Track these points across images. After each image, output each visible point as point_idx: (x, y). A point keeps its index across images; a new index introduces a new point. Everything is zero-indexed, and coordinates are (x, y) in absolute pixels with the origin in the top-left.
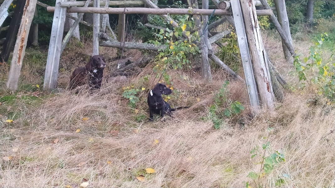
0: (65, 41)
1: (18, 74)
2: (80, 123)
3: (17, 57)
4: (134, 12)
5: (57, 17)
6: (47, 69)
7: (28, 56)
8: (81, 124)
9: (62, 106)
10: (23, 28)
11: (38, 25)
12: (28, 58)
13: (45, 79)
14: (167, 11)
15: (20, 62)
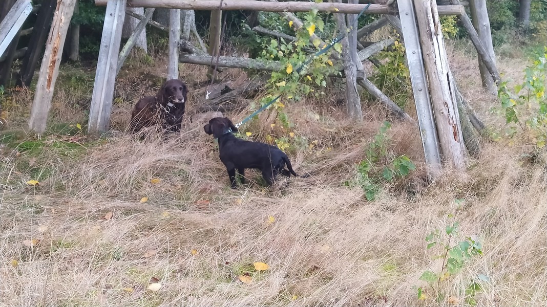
0: (123, 54)
1: (47, 107)
2: (147, 187)
3: (46, 78)
4: (237, 7)
5: (111, 15)
6: (95, 99)
7: (63, 77)
8: (148, 189)
9: (117, 159)
10: (56, 31)
11: (79, 27)
12: (63, 81)
13: (91, 116)
14: (290, 7)
15: (50, 87)
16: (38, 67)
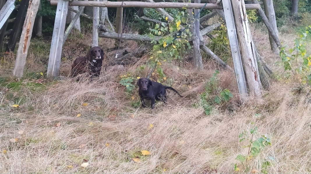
0: (67, 33)
1: (24, 63)
3: (23, 46)
4: (131, 6)
5: (60, 10)
6: (51, 58)
7: (33, 46)
8: (81, 109)
9: (64, 92)
10: (28, 20)
11: (42, 17)
12: (33, 48)
13: (49, 68)
14: (162, 5)
15: (25, 51)
16: (18, 40)
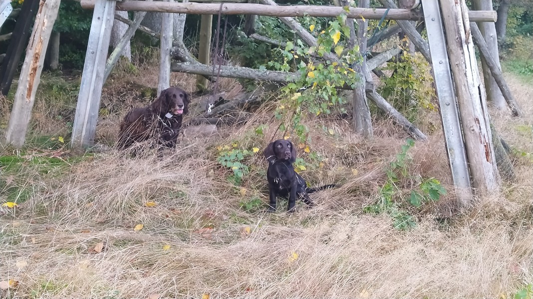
0: (110, 62)
1: (27, 119)
2: (143, 212)
3: (25, 86)
4: (238, 11)
5: (99, 18)
6: (79, 110)
7: (43, 86)
8: (143, 215)
9: (106, 178)
10: (37, 35)
11: (59, 34)
12: (45, 89)
13: (74, 128)
14: (299, 11)
15: (30, 96)
